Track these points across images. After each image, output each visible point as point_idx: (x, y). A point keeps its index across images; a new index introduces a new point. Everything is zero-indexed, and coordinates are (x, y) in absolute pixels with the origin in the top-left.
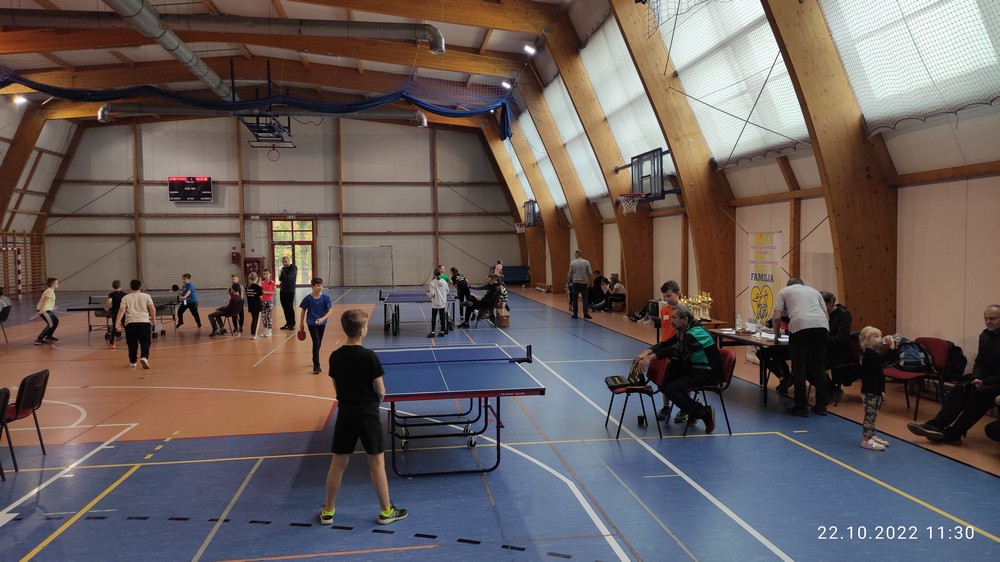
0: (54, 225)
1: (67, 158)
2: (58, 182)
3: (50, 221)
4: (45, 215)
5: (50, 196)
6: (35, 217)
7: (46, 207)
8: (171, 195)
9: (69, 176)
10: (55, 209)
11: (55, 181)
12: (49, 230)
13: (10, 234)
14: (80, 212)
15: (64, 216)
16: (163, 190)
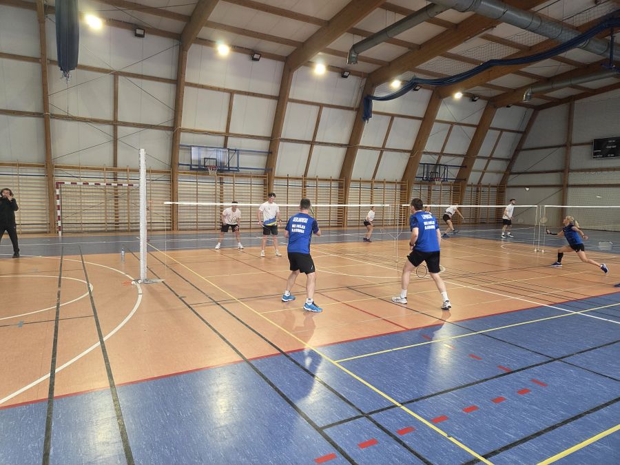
0: (512, 180)
1: (524, 134)
3: (511, 177)
4: (508, 172)
5: (511, 161)
6: (502, 175)
7: (509, 168)
8: (594, 154)
9: (525, 145)
10: (514, 169)
11: (516, 150)
12: (509, 183)
14: (529, 171)
15: (520, 173)
16: (588, 150)
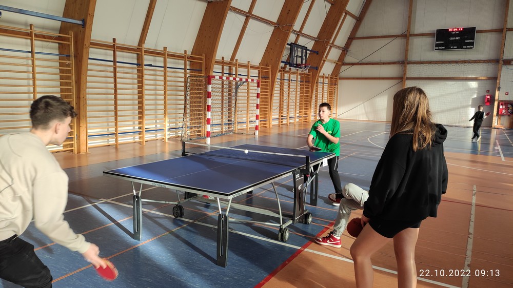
0: (345, 71)
1: (359, 20)
2: (351, 39)
3: (343, 68)
4: (341, 62)
5: (345, 50)
6: (334, 65)
7: (342, 58)
8: (437, 45)
9: (359, 34)
10: (348, 59)
11: (349, 39)
12: (342, 74)
13: (321, 77)
14: (364, 61)
15: (353, 64)
16: (429, 41)
